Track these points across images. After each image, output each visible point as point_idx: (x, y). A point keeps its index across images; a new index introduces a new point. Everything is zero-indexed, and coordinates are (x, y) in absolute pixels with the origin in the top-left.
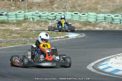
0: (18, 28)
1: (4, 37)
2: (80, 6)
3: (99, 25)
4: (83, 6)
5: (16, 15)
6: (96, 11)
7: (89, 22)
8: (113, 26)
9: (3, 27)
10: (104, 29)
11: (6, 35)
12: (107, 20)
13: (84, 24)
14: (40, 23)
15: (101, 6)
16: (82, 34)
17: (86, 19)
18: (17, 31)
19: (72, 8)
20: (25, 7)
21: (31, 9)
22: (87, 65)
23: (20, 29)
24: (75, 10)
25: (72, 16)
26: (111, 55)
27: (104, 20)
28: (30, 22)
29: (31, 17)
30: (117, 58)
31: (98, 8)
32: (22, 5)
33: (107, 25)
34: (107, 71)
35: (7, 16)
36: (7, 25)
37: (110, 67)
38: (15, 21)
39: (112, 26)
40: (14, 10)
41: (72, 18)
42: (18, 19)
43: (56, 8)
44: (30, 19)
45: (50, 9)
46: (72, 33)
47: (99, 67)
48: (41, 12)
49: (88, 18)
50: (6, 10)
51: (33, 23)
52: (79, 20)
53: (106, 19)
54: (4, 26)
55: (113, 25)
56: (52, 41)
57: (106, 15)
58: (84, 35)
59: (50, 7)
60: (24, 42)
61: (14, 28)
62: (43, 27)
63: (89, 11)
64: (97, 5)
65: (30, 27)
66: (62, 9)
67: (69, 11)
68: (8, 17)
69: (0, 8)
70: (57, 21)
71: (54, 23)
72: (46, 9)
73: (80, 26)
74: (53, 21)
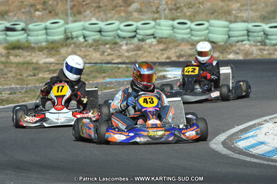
0: (52, 60)
1: (20, 80)
2: (190, 5)
3: (234, 48)
4: (198, 5)
5: (46, 29)
6: (229, 17)
7: (213, 42)
8: (268, 50)
9: (18, 57)
10: (249, 58)
11: (25, 75)
12: (254, 37)
14: (102, 46)
15: (238, 5)
17: (206, 36)
18: (49, 65)
19: (173, 11)
20: (67, 10)
21: (79, 16)
22: (211, 140)
23: (57, 62)
24: (179, 15)
25: (173, 30)
26: (263, 116)
27: (246, 38)
28: (78, 46)
29: (80, 33)
31: (232, 10)
32: (60, 8)
33: (254, 49)
34: (254, 151)
35: (26, 32)
36: (26, 54)
37: (262, 143)
38: (44, 44)
39: (264, 50)
40: (41, 19)
41: (174, 32)
42: (50, 38)
43: (136, 11)
44: (77, 37)
45: (123, 14)
46: (174, 68)
47: (237, 142)
48: (102, 20)
49: (209, 33)
50: (23, 17)
51: (86, 46)
52: (189, 38)
53: (250, 34)
54: (20, 56)
55: (267, 48)
57: (250, 26)
59: (123, 8)
61: (43, 59)
62: (108, 55)
63: (212, 16)
64: (230, 3)
66: (149, 14)
67: (166, 18)
68: (28, 35)
69: (10, 14)
70: (139, 40)
71: (132, 46)
72: (114, 14)
73: (191, 52)
74: (129, 42)
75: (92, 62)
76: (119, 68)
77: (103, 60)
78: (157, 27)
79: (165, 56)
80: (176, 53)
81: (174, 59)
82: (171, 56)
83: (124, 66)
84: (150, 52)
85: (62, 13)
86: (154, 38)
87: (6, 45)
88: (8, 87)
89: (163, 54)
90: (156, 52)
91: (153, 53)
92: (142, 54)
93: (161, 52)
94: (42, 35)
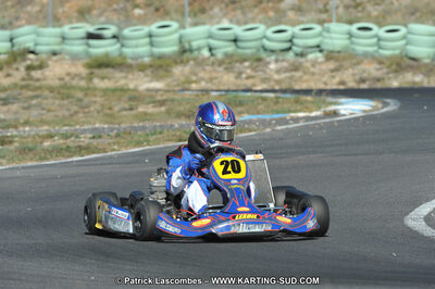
0: (159, 85)
1: (107, 115)
2: (377, 1)
5: (151, 35)
7: (414, 59)
9: (106, 81)
11: (116, 109)
13: (394, 67)
14: (238, 65)
16: (388, 100)
17: (403, 49)
18: (154, 93)
19: (351, 10)
20: (183, 6)
21: (203, 16)
22: (407, 214)
23: (167, 88)
24: (359, 15)
25: (349, 38)
28: (201, 63)
29: (202, 42)
32: (172, 2)
35: (118, 41)
36: (118, 74)
38: (147, 60)
40: (143, 20)
41: (352, 43)
42: (156, 50)
43: (291, 9)
44: (199, 49)
45: (271, 14)
46: (350, 100)
48: (239, 23)
49: (407, 44)
50: (115, 18)
51: (213, 64)
52: (376, 51)
54: (109, 79)
56: (279, 128)
58: (392, 106)
59: (271, 5)
60: (178, 133)
61: (145, 84)
63: (413, 17)
65: (203, 79)
66: (313, 14)
67: (339, 20)
68: (122, 46)
69: (95, 12)
70: (297, 55)
71: (285, 64)
72: (258, 14)
73: (378, 74)
74: (281, 58)
75: (222, 88)
76: (264, 99)
77: (239, 85)
78: (325, 34)
79: (337, 79)
80: (354, 75)
81: (351, 84)
82: (347, 80)
83: (272, 95)
84: (313, 74)
85: (176, 11)
86: (321, 51)
87: (87, 61)
88: (90, 127)
89: (333, 77)
90: (322, 74)
91: (318, 75)
92: (301, 77)
93: (331, 74)
94: (142, 46)
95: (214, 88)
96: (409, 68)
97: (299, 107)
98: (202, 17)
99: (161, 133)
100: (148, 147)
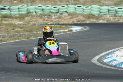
0: (21, 23)
1: (7, 31)
3: (102, 18)
5: (19, 9)
6: (100, 4)
7: (93, 15)
8: (117, 19)
9: (6, 21)
10: (108, 22)
11: (9, 29)
12: (111, 12)
13: (88, 17)
14: (43, 17)
16: (86, 27)
17: (90, 12)
18: (20, 25)
19: (75, 1)
20: (28, 0)
22: (92, 59)
23: (23, 24)
24: (78, 3)
25: (75, 9)
26: (115, 48)
27: (107, 13)
28: (33, 16)
29: (33, 10)
30: (122, 51)
31: (101, 1)
33: (111, 18)
34: (112, 64)
35: (10, 10)
36: (10, 20)
37: (115, 60)
38: (18, 15)
39: (116, 18)
40: (17, 4)
41: (76, 11)
42: (20, 13)
43: (59, 1)
44: (32, 12)
45: (53, 2)
46: (75, 27)
47: (103, 60)
48: (44, 5)
49: (91, 11)
50: (9, 4)
51: (36, 17)
52: (83, 13)
53: (109, 11)
54: (7, 21)
55: (117, 17)
56: (55, 35)
57: (109, 8)
58: (87, 28)
60: (27, 36)
61: (17, 22)
62: (46, 20)
63: (93, 3)
65: (33, 21)
66: (65, 2)
67: (72, 4)
68: (11, 11)
69: (3, 2)
70: (60, 14)
71: (57, 17)
72: (49, 2)
73: (83, 19)
74: (56, 15)
75: (39, 23)
77: (44, 23)
78: (68, 8)
79: (71, 21)
80: (76, 20)
81: (76, 22)
82: (74, 21)
83: (53, 25)
84: (65, 19)
85: (26, 2)
86: (67, 13)
87: (1, 16)
88: (2, 34)
89: (70, 20)
90: (67, 19)
91: (66, 20)
92: (61, 20)
93: (69, 19)
94: (17, 11)
95: (37, 23)
96: (92, 18)
97: (61, 29)
98: (33, 3)
99: (22, 36)
100: (18, 40)
